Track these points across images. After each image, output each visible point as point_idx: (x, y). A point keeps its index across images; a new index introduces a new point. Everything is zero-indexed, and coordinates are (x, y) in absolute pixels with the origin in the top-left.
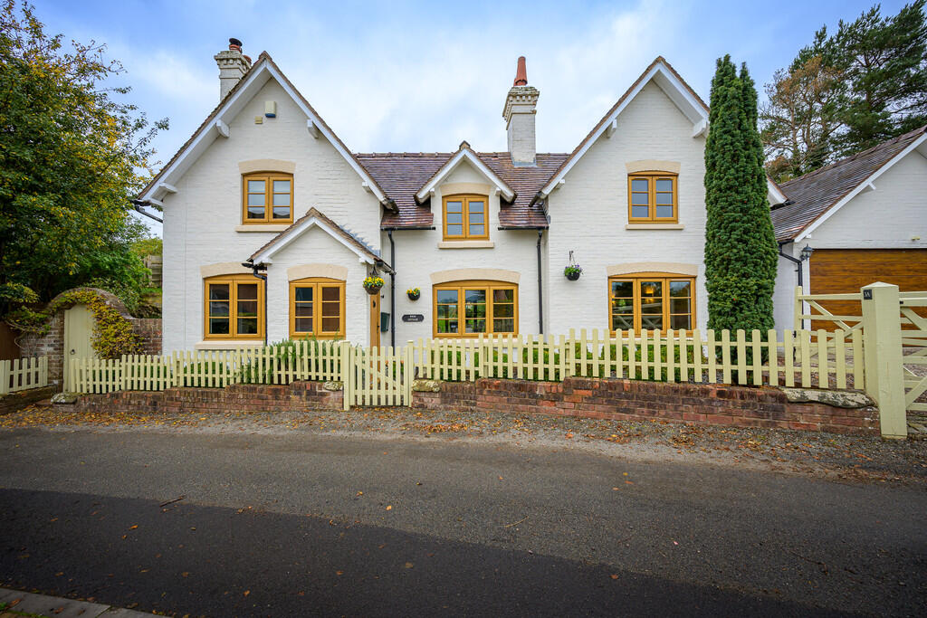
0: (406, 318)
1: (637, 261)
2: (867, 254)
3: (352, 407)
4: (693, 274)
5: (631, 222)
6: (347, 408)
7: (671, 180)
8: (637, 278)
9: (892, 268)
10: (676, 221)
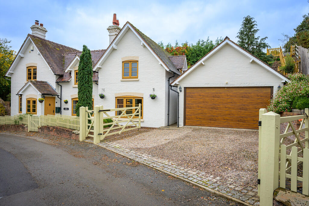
0: (64, 109)
1: (124, 92)
2: (210, 89)
3: (30, 131)
4: (142, 97)
5: (123, 78)
6: (28, 131)
7: (137, 63)
8: (125, 98)
9: (220, 95)
10: (137, 78)
